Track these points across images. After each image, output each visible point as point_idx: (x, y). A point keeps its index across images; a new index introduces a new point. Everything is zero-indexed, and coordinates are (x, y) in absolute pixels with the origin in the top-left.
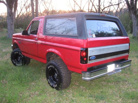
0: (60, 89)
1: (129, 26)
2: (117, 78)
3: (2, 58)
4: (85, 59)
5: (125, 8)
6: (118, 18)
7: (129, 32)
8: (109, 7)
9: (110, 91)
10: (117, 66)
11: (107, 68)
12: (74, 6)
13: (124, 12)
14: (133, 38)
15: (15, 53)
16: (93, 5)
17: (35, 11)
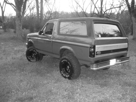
0: (72, 78)
1: (130, 28)
2: (118, 72)
3: (16, 55)
4: (93, 54)
5: (127, 10)
6: (119, 22)
7: (130, 34)
8: (111, 9)
9: (112, 81)
10: (118, 61)
11: (110, 61)
12: (77, 8)
13: (125, 14)
14: (134, 39)
15: (30, 50)
16: (95, 7)
17: (40, 13)
